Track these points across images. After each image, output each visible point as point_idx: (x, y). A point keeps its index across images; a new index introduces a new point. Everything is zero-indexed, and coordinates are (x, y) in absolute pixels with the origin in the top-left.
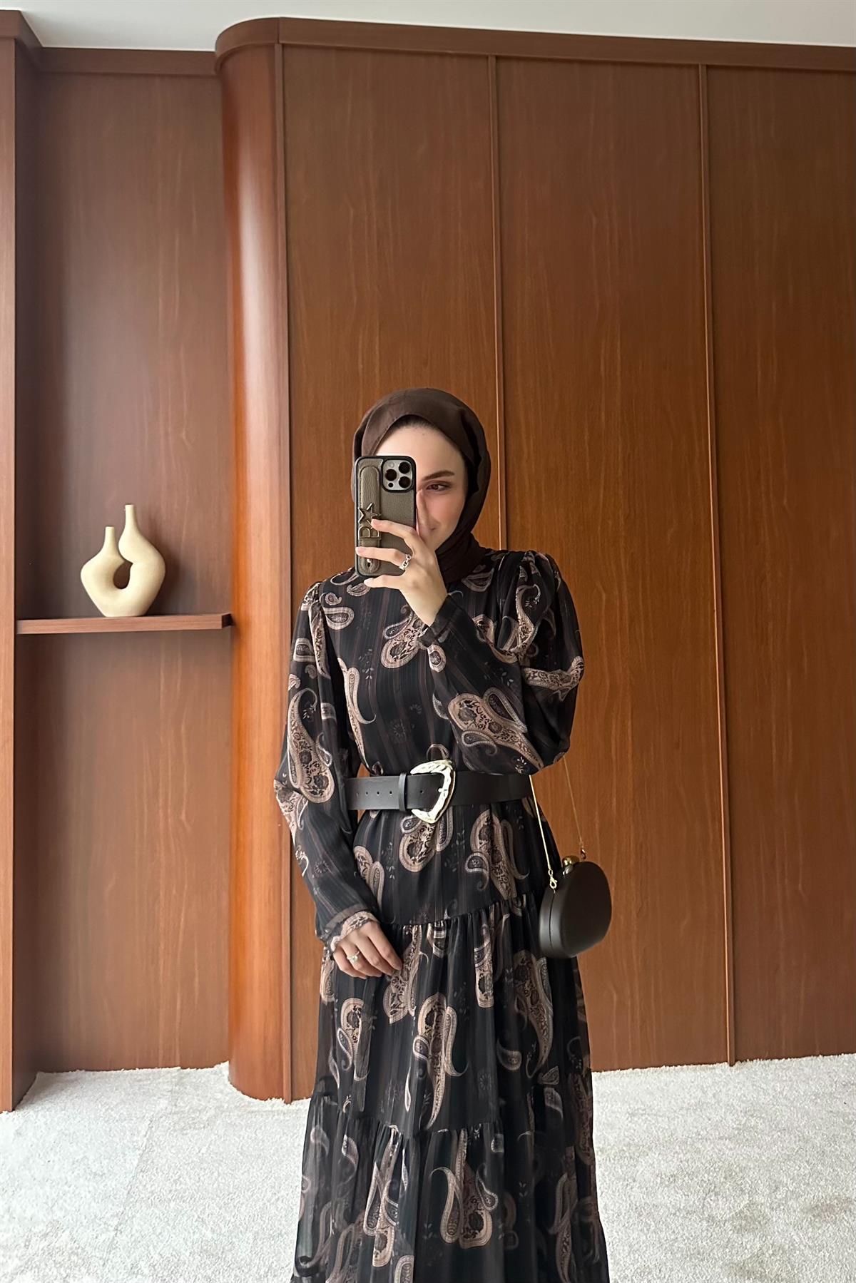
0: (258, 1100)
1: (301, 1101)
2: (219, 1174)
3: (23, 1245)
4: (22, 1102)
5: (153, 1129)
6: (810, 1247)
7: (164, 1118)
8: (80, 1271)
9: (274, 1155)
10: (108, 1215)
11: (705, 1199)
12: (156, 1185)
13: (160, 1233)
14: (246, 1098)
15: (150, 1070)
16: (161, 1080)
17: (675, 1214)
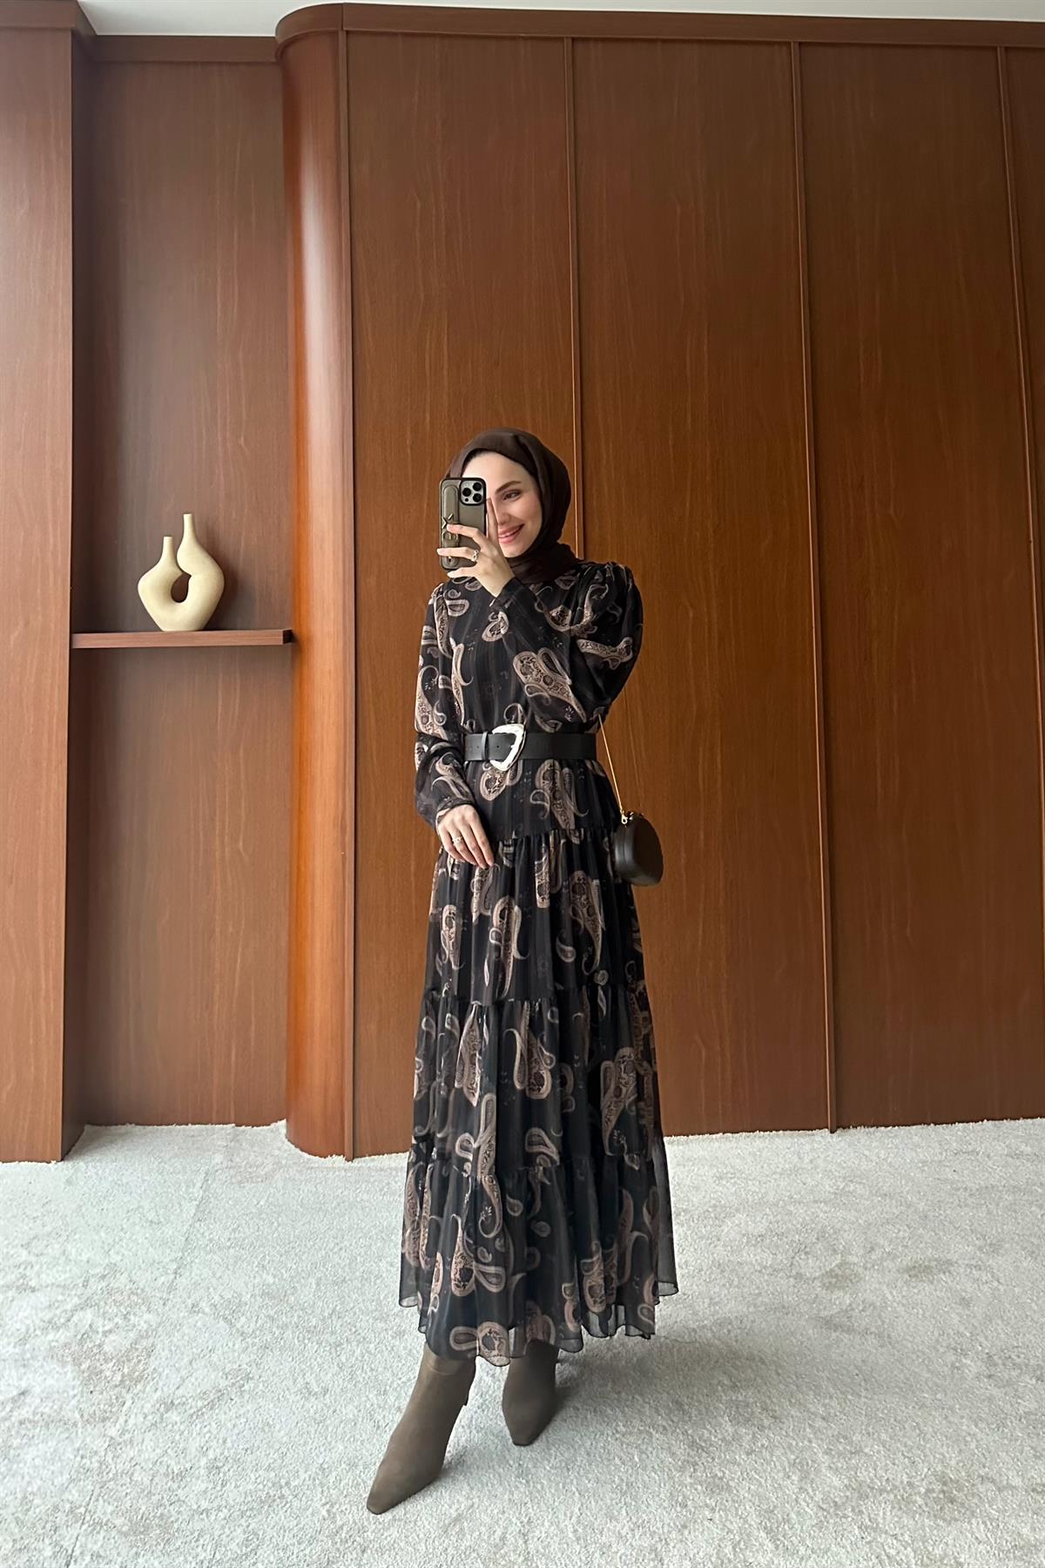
0: (317, 1157)
1: (363, 1159)
2: (279, 1225)
3: (81, 1285)
4: (71, 1153)
5: (209, 1182)
6: (903, 1305)
7: (220, 1171)
8: (140, 1308)
9: (336, 1208)
10: (167, 1260)
11: (793, 1258)
12: (215, 1233)
13: (220, 1277)
14: (306, 1155)
15: (204, 1126)
16: (215, 1136)
17: (760, 1272)
